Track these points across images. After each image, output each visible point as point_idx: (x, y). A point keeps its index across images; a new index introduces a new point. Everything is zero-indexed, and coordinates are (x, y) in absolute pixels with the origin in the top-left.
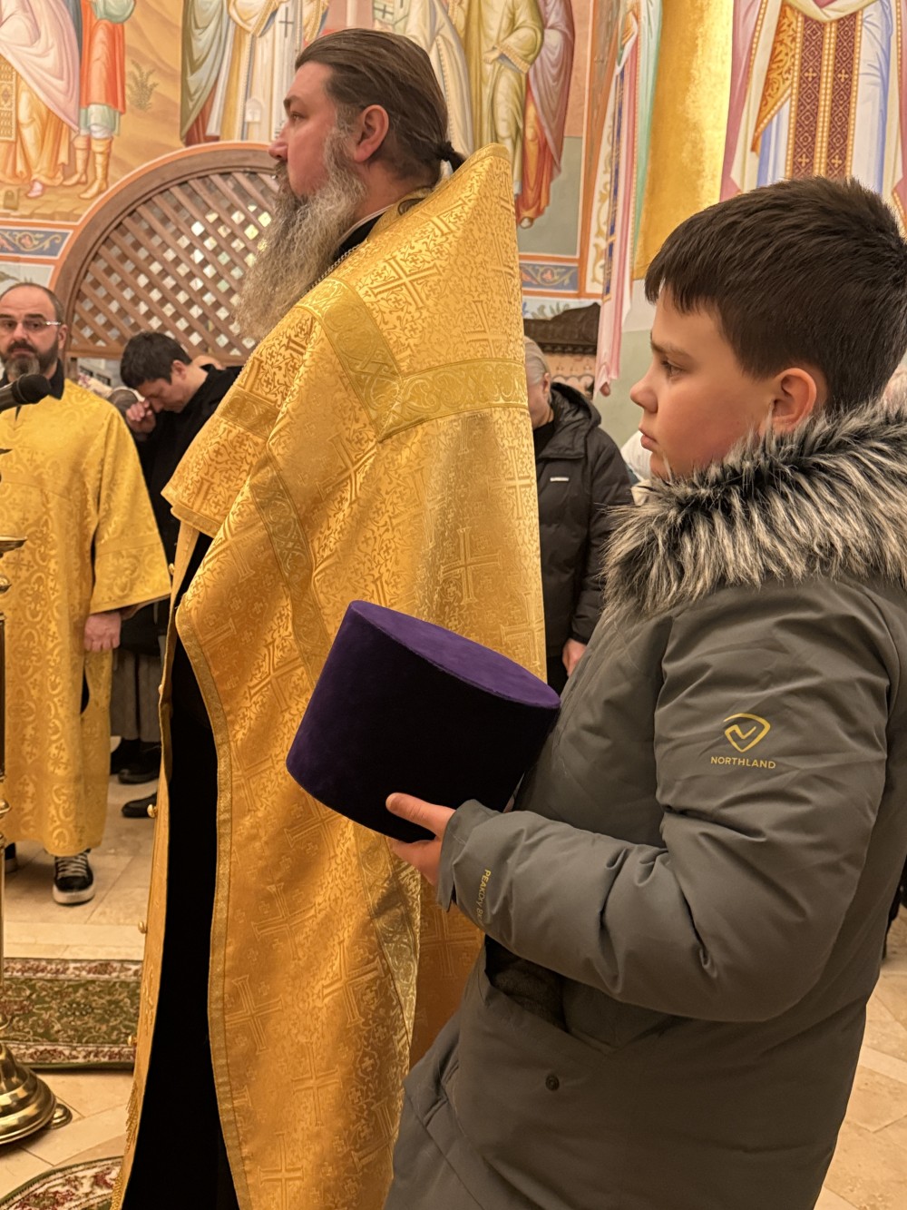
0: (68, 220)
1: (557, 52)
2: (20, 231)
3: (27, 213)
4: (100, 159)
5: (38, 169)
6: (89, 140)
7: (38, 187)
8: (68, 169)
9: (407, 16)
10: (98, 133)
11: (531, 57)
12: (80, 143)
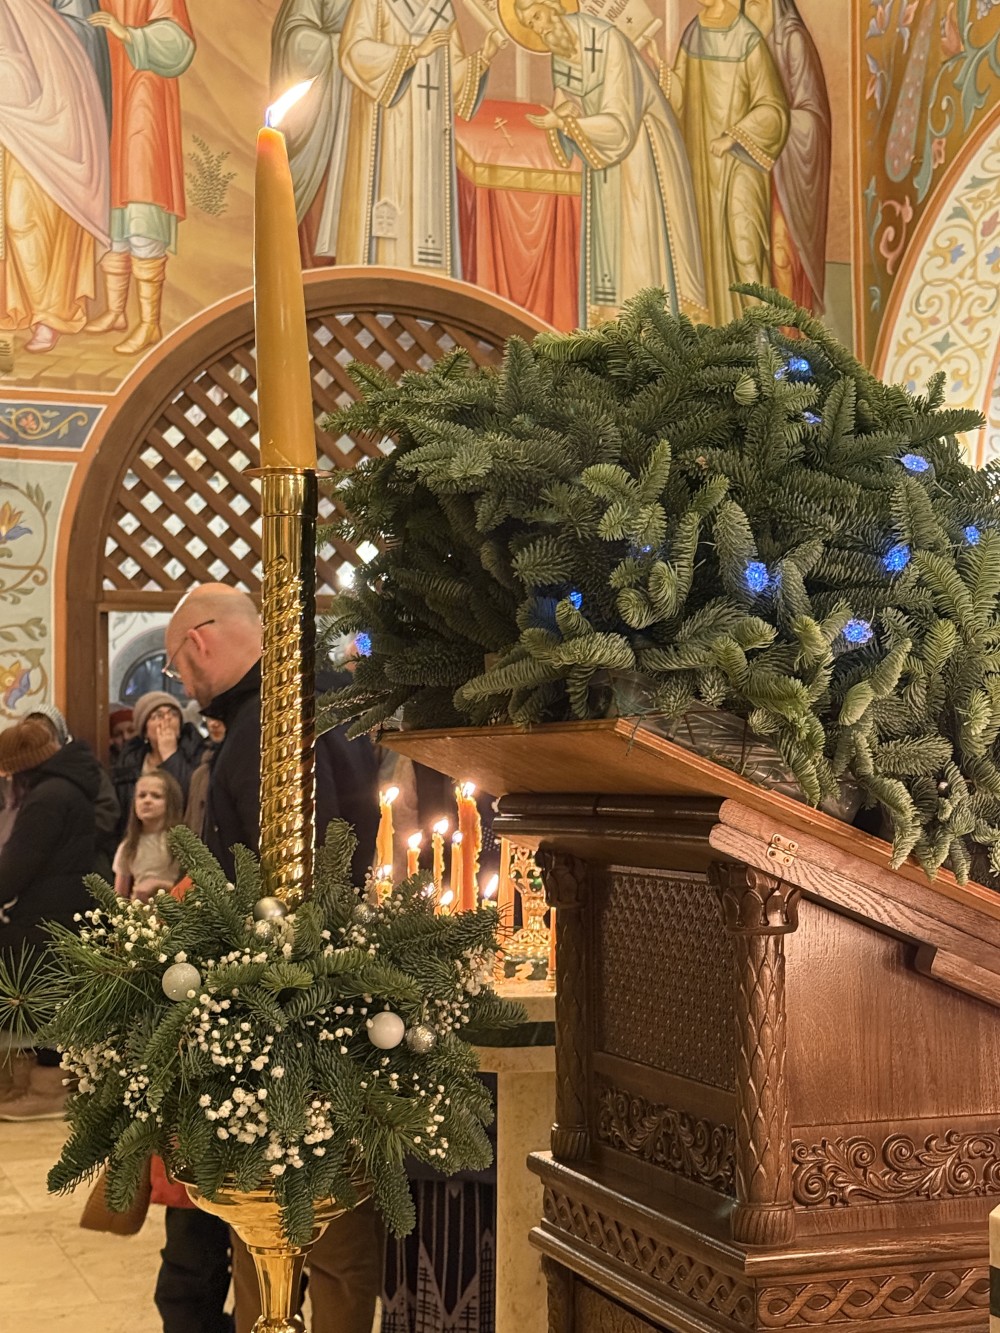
0: (99, 389)
1: (809, 142)
2: (18, 407)
3: (29, 377)
4: (146, 290)
5: (43, 305)
6: (128, 260)
7: (44, 334)
8: (94, 307)
9: (601, 84)
10: (142, 249)
11: (775, 148)
12: (113, 264)
